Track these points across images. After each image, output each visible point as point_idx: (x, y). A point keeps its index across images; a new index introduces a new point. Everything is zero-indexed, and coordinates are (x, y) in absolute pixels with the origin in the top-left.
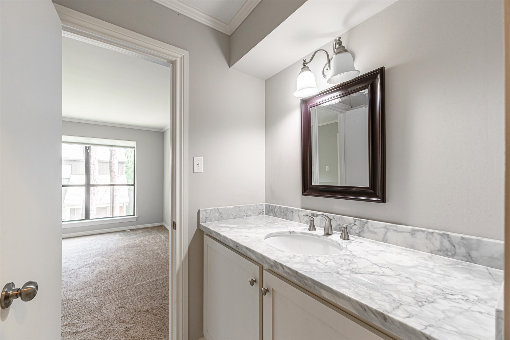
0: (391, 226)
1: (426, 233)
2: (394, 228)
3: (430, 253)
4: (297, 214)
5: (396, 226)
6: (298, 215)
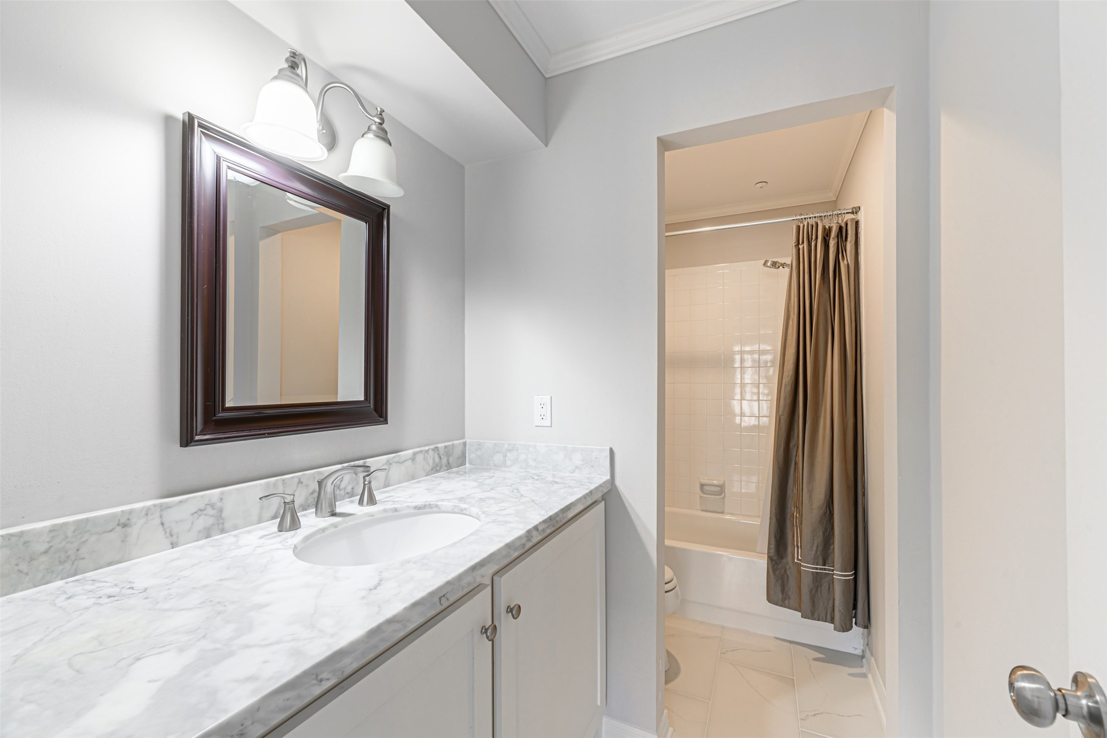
0: (394, 457)
1: (424, 452)
2: (396, 460)
3: (426, 476)
4: (157, 521)
5: (399, 455)
6: (162, 524)
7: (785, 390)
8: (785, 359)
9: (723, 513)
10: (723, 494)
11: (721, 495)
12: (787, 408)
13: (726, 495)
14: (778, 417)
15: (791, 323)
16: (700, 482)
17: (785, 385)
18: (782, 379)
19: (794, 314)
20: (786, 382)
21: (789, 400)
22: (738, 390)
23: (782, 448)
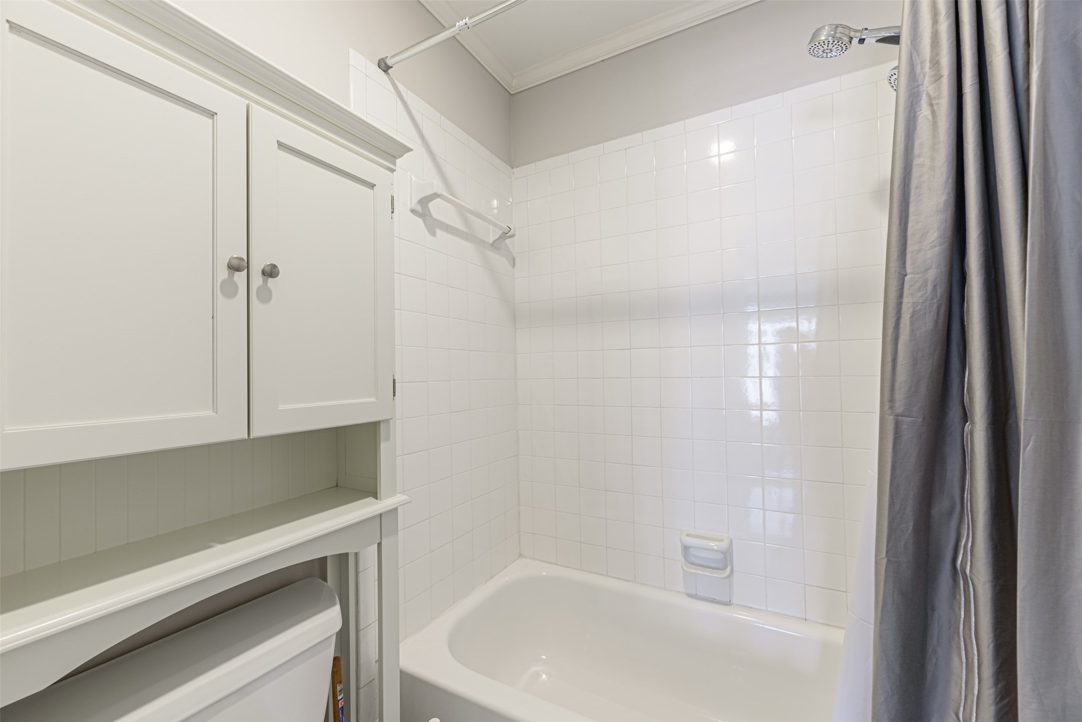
7: (912, 331)
8: (910, 232)
9: (728, 604)
10: (729, 569)
11: (725, 568)
12: (923, 389)
13: (735, 569)
14: (890, 420)
15: (924, 112)
16: (682, 544)
17: (914, 314)
18: (901, 296)
19: (938, 78)
20: (914, 304)
21: (929, 365)
22: (753, 350)
23: (911, 524)
